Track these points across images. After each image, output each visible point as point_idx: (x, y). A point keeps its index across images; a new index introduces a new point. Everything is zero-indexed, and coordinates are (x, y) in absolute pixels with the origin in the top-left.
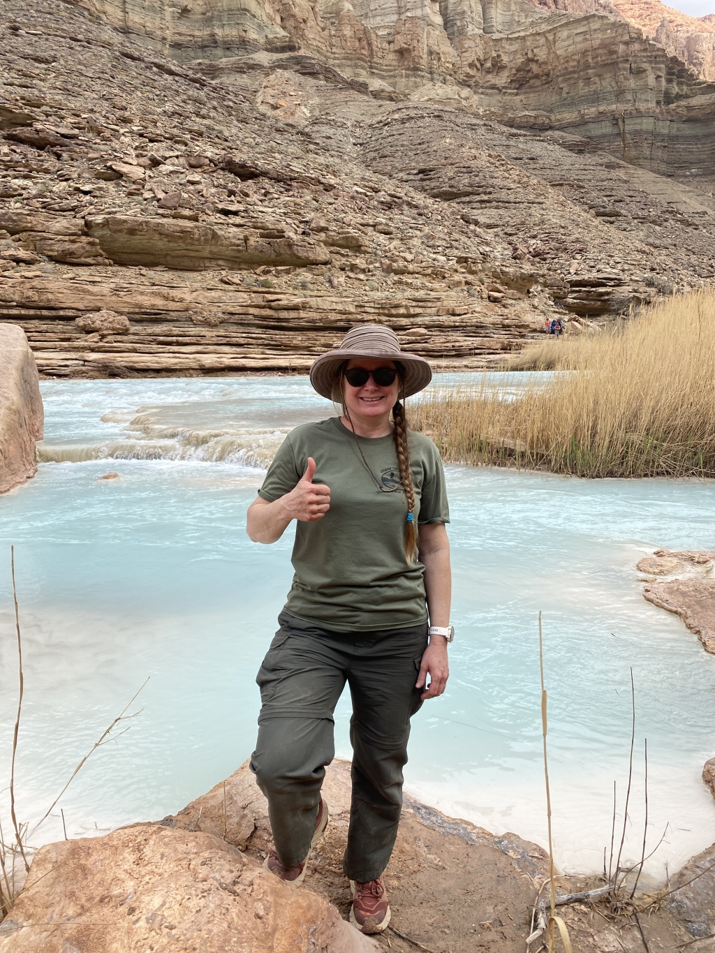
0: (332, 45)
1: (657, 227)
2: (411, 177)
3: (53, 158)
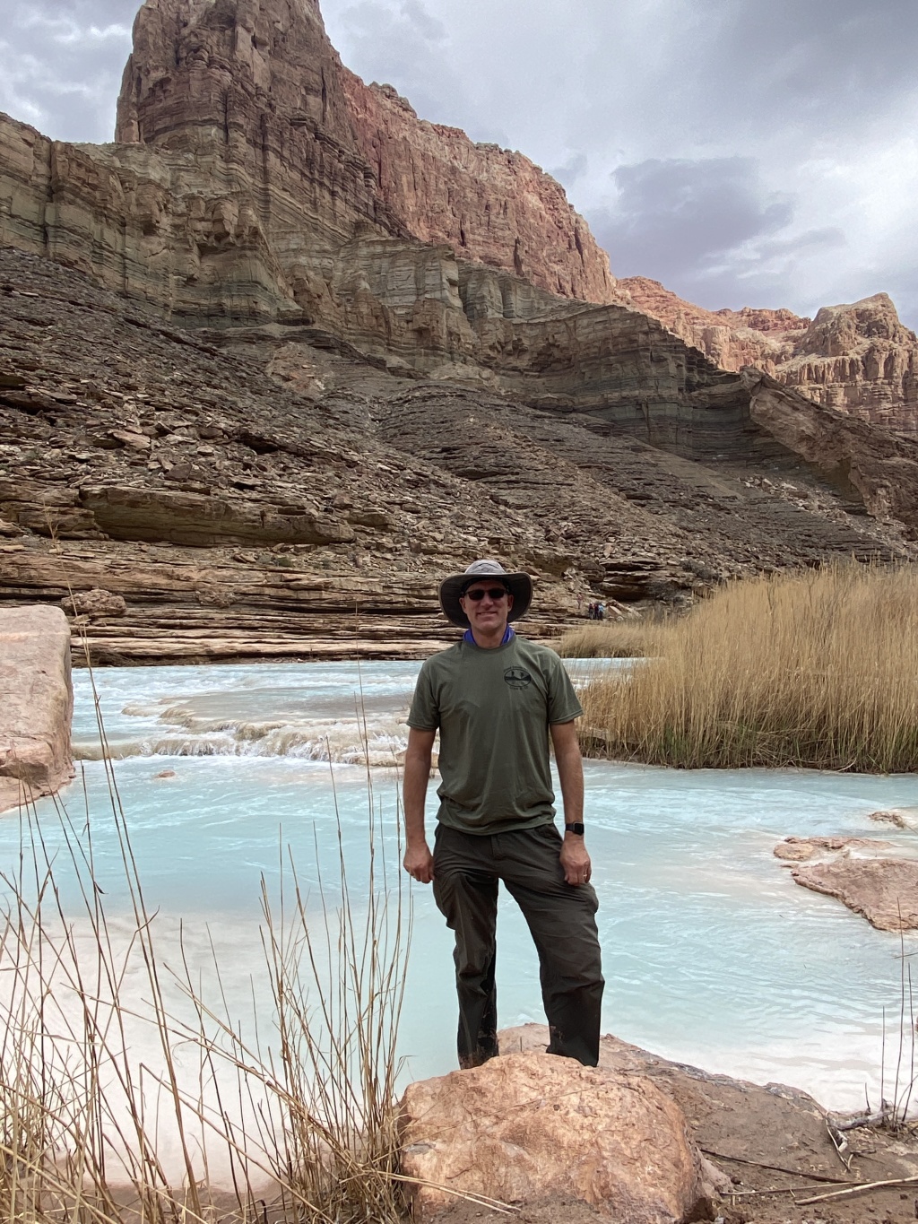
0: (347, 321)
1: (689, 511)
2: (435, 455)
3: (46, 424)
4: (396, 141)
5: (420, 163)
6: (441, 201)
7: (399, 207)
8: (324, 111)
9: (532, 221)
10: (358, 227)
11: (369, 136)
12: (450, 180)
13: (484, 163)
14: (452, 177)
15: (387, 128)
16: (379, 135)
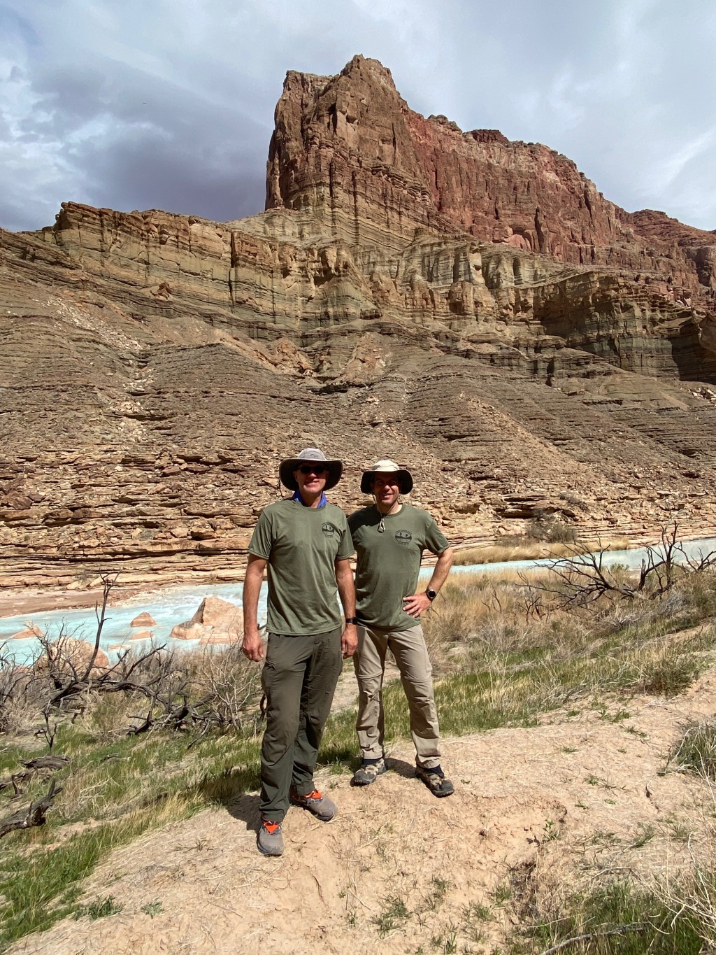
0: (407, 304)
1: (602, 443)
2: (435, 423)
3: (241, 478)
4: (448, 153)
5: (465, 166)
6: (480, 190)
7: (450, 200)
8: (395, 152)
9: (550, 192)
10: (417, 231)
11: (428, 154)
12: (487, 174)
13: (513, 157)
14: (488, 171)
15: (441, 146)
16: (435, 152)
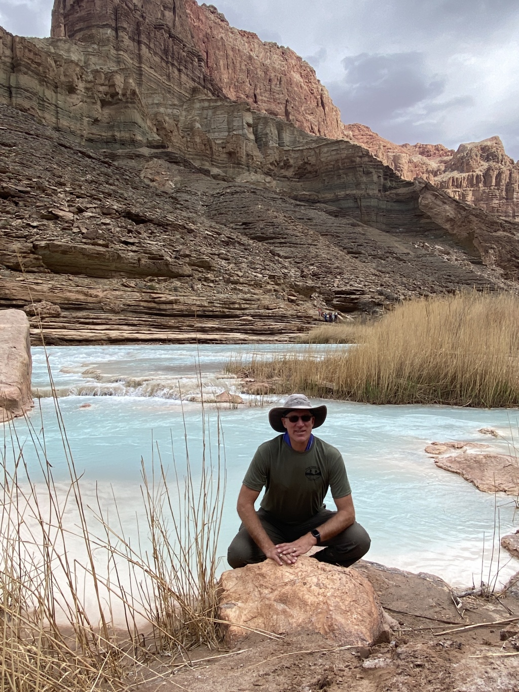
0: (188, 147)
1: (383, 261)
3: (13, 205)
4: (217, 39)
5: (230, 53)
6: (242, 76)
7: (218, 79)
8: (175, 20)
9: (296, 89)
10: (194, 91)
11: (201, 36)
13: (268, 54)
14: (249, 62)
15: (211, 32)
16: (207, 35)
